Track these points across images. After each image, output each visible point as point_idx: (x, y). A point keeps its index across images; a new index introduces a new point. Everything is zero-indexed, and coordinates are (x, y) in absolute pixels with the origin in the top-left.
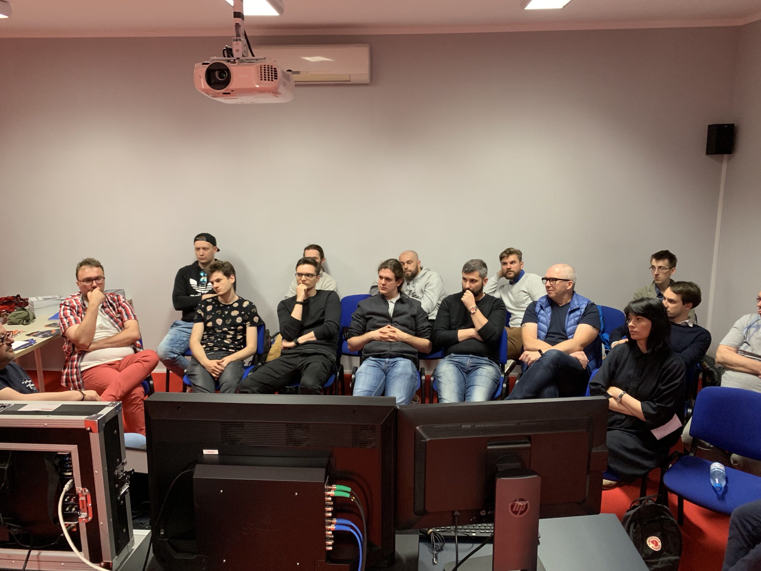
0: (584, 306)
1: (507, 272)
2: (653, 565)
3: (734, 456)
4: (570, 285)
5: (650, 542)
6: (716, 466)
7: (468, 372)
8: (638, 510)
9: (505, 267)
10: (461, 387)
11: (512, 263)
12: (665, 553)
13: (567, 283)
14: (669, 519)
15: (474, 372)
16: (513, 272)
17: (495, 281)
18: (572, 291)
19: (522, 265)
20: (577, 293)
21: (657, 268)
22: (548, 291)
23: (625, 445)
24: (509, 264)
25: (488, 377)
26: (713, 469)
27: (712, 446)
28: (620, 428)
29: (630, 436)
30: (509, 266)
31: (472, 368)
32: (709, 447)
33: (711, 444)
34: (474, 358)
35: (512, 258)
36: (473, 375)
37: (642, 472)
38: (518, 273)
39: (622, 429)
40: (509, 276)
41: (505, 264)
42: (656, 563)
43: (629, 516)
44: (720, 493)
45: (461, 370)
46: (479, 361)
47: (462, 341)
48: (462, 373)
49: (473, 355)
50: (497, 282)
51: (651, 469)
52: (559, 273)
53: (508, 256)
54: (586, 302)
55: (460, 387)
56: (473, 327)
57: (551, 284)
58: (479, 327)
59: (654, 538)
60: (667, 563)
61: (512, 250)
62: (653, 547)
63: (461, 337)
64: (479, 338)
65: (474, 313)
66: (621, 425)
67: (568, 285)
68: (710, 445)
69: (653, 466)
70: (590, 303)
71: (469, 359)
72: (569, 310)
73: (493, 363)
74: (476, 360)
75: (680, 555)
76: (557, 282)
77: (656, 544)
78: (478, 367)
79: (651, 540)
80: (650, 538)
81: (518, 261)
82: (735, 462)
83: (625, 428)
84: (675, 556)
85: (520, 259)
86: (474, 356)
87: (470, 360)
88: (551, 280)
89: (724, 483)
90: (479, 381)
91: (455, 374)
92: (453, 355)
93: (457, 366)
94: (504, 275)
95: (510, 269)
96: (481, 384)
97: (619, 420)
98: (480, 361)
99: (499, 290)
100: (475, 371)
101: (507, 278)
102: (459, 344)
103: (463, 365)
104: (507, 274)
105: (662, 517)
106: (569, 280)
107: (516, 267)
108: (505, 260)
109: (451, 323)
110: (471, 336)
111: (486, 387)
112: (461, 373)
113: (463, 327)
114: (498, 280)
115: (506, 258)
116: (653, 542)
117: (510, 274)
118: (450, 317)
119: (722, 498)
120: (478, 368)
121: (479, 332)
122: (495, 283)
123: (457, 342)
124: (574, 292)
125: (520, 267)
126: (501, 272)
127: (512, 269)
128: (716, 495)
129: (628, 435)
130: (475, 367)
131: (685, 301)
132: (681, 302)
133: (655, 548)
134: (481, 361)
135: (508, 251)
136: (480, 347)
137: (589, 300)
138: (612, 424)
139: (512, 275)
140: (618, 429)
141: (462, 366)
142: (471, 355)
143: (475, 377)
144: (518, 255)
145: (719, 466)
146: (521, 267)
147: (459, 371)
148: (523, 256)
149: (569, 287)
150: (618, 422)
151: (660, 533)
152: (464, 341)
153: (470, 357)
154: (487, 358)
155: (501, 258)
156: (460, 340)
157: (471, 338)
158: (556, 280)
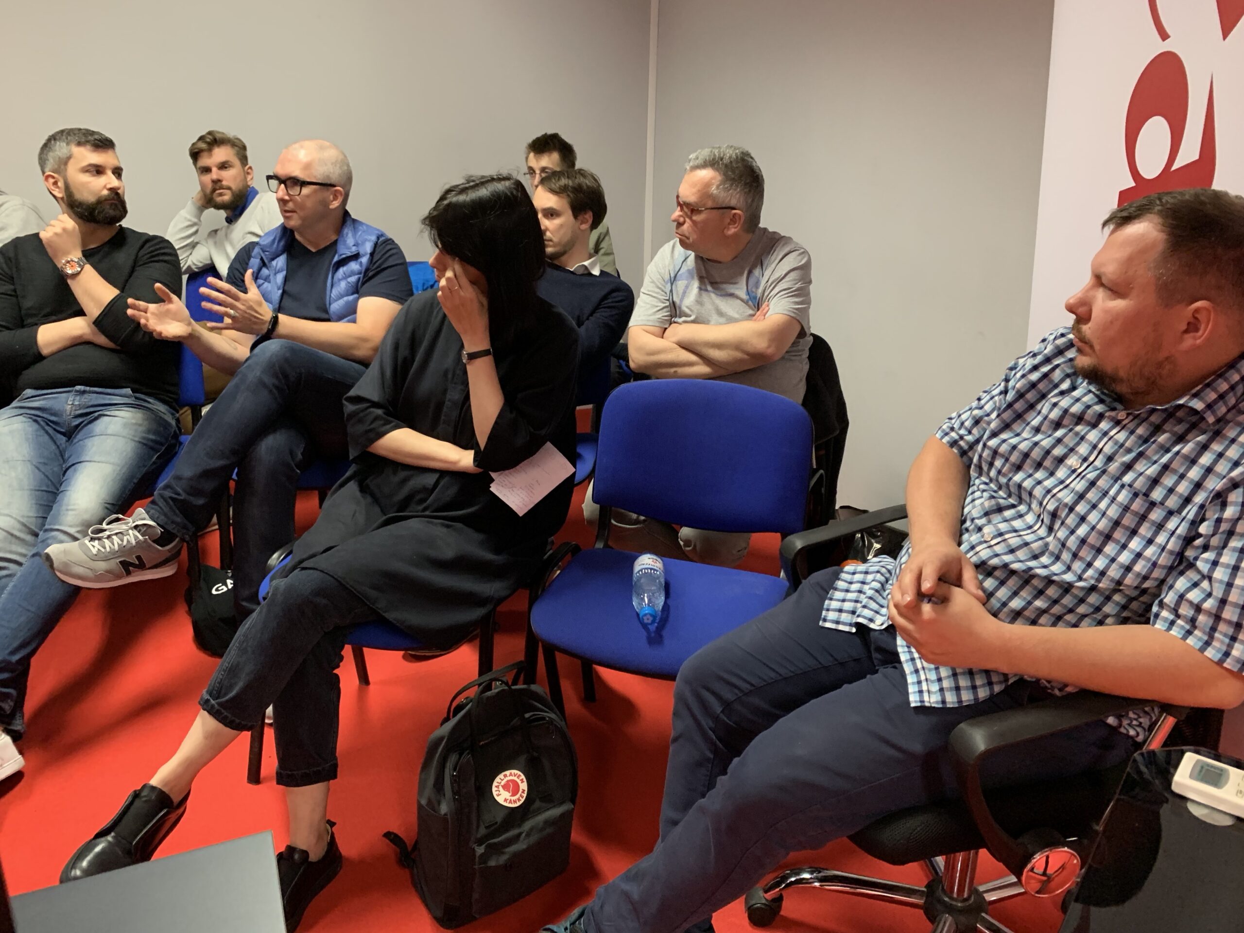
0: (368, 248)
1: (214, 190)
2: (508, 846)
3: (686, 532)
4: (335, 198)
5: (501, 788)
6: (647, 562)
7: (71, 433)
8: (464, 716)
9: (207, 178)
10: (47, 473)
11: (223, 166)
12: (537, 804)
13: (328, 195)
14: (543, 718)
15: (86, 428)
16: (229, 188)
17: (189, 217)
18: (341, 213)
19: (248, 173)
20: (353, 216)
21: (538, 172)
22: (284, 212)
23: (433, 553)
24: (214, 169)
25: (124, 437)
26: (639, 572)
27: (642, 518)
28: (425, 510)
29: (448, 526)
30: (215, 174)
31: (81, 420)
32: (637, 522)
33: (639, 514)
34: (90, 392)
35: (220, 154)
36: (81, 438)
37: (477, 613)
38: (240, 191)
39: (427, 513)
40: (219, 199)
41: (207, 170)
42: (516, 839)
43: (441, 739)
44: (652, 628)
45: (47, 428)
46: (104, 399)
47: (53, 354)
48: (51, 438)
49: (87, 386)
50: (195, 220)
51: (500, 600)
52: (308, 166)
53: (210, 150)
54: (373, 238)
55: (44, 473)
56: (81, 313)
57: (289, 195)
58: (94, 310)
59: (511, 774)
60: (542, 829)
61: (218, 136)
62: (506, 800)
63: (49, 344)
64: (102, 340)
65: (75, 276)
66: (425, 505)
67: (331, 197)
68: (638, 517)
69: (504, 593)
70: (381, 239)
71: (71, 399)
72: (336, 259)
73: (149, 402)
74: (94, 397)
75: (573, 801)
76: (306, 191)
77: (515, 790)
78: (96, 414)
79: (503, 783)
80: (501, 776)
81: (236, 162)
82: (688, 543)
83: (436, 511)
84: (562, 803)
85: (244, 159)
86: (88, 388)
87: (74, 400)
88: (288, 183)
89: (660, 601)
90: (94, 449)
91: (27, 439)
92: (29, 392)
93: (35, 421)
94: (208, 201)
95: (219, 181)
96: (96, 458)
97: (419, 492)
98: (107, 400)
99: (206, 240)
100: (90, 426)
101: (218, 207)
102: (45, 361)
103: (54, 414)
104: (215, 195)
105: (527, 715)
106: (334, 186)
107: (235, 178)
108: (205, 161)
109: (23, 312)
110: (80, 337)
111: (113, 464)
112: (46, 437)
113: (54, 318)
114: (199, 216)
115: (205, 154)
116: (506, 787)
117: (221, 195)
118: (17, 297)
119: (656, 637)
120: (96, 418)
121: (99, 323)
122: (189, 223)
123: (39, 357)
124: (346, 214)
125: (246, 178)
126: (202, 194)
127: (224, 183)
128: (645, 633)
129: (443, 525)
130: (89, 416)
131: (577, 209)
132: (570, 212)
133: (510, 802)
134: (110, 399)
135: (210, 137)
136: (108, 363)
137: (378, 230)
138: (404, 504)
139: (227, 197)
140: (420, 514)
141: (53, 418)
142: (78, 388)
143: (86, 441)
144: (236, 148)
145: (650, 561)
146: (248, 179)
147: (42, 432)
148: (249, 153)
149: (335, 204)
150: (418, 497)
151: (522, 759)
152: (59, 351)
153: (77, 391)
154: (128, 391)
155: (195, 155)
156: (45, 351)
157: (79, 343)
158: (303, 184)
